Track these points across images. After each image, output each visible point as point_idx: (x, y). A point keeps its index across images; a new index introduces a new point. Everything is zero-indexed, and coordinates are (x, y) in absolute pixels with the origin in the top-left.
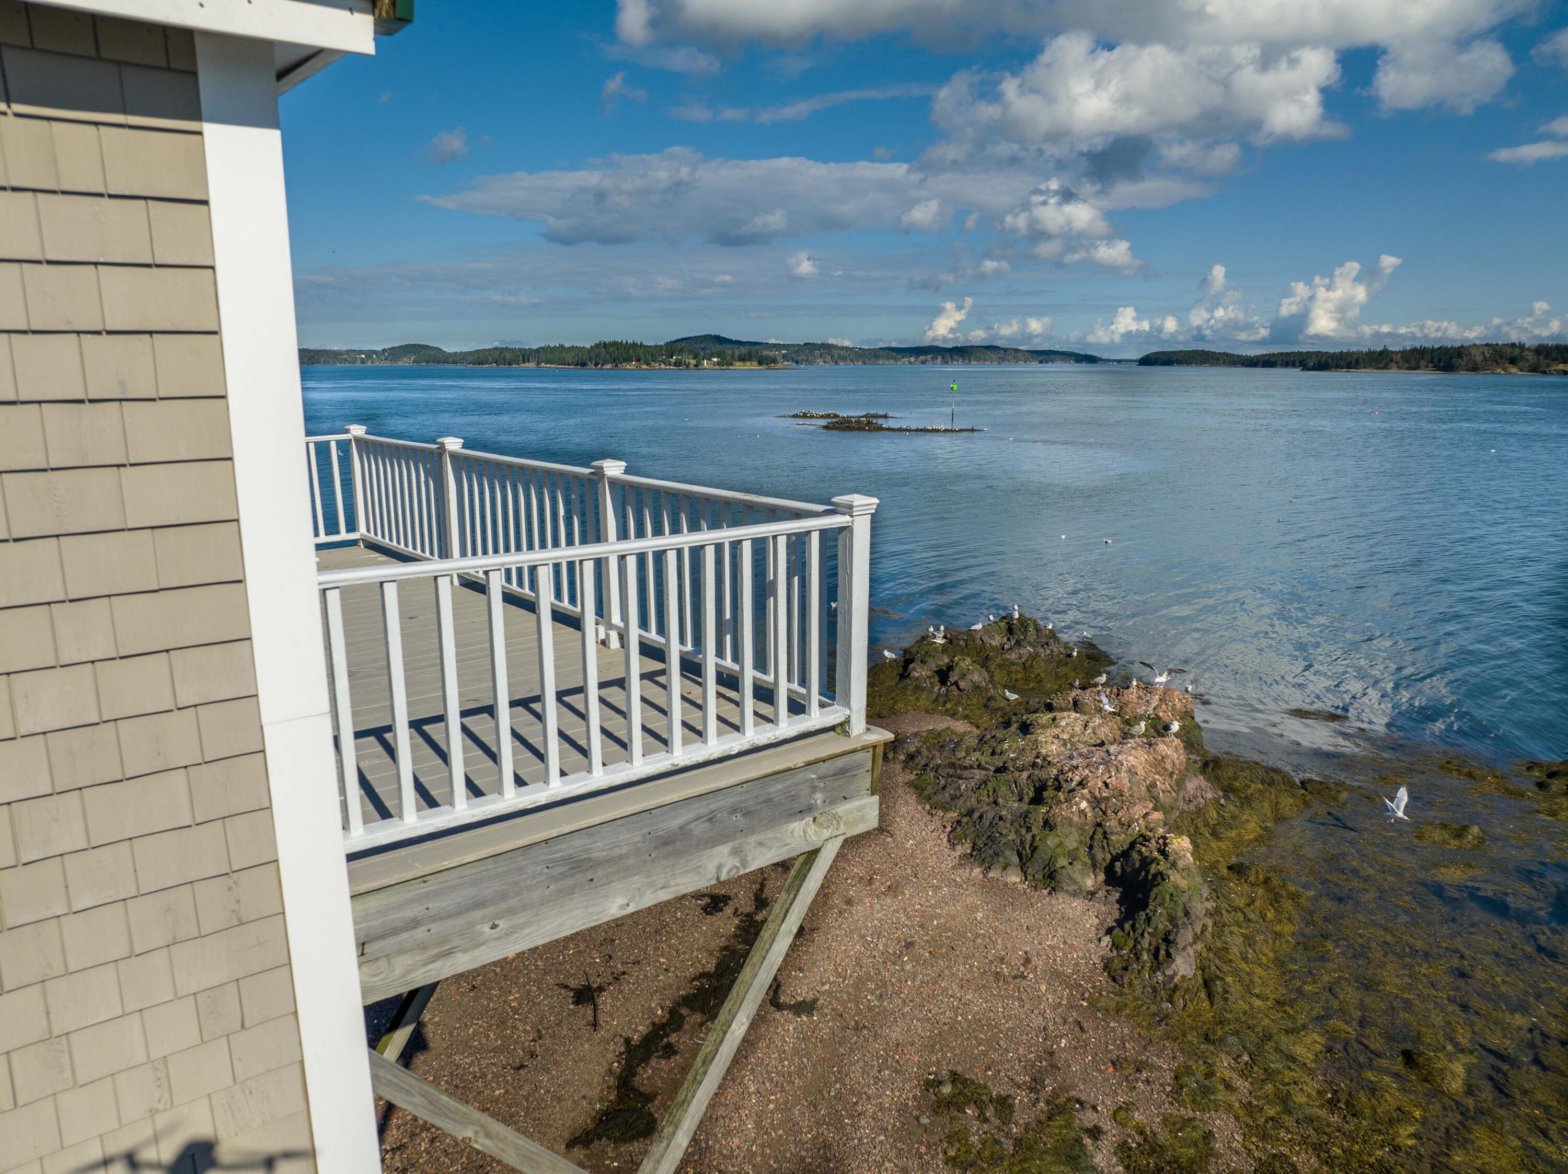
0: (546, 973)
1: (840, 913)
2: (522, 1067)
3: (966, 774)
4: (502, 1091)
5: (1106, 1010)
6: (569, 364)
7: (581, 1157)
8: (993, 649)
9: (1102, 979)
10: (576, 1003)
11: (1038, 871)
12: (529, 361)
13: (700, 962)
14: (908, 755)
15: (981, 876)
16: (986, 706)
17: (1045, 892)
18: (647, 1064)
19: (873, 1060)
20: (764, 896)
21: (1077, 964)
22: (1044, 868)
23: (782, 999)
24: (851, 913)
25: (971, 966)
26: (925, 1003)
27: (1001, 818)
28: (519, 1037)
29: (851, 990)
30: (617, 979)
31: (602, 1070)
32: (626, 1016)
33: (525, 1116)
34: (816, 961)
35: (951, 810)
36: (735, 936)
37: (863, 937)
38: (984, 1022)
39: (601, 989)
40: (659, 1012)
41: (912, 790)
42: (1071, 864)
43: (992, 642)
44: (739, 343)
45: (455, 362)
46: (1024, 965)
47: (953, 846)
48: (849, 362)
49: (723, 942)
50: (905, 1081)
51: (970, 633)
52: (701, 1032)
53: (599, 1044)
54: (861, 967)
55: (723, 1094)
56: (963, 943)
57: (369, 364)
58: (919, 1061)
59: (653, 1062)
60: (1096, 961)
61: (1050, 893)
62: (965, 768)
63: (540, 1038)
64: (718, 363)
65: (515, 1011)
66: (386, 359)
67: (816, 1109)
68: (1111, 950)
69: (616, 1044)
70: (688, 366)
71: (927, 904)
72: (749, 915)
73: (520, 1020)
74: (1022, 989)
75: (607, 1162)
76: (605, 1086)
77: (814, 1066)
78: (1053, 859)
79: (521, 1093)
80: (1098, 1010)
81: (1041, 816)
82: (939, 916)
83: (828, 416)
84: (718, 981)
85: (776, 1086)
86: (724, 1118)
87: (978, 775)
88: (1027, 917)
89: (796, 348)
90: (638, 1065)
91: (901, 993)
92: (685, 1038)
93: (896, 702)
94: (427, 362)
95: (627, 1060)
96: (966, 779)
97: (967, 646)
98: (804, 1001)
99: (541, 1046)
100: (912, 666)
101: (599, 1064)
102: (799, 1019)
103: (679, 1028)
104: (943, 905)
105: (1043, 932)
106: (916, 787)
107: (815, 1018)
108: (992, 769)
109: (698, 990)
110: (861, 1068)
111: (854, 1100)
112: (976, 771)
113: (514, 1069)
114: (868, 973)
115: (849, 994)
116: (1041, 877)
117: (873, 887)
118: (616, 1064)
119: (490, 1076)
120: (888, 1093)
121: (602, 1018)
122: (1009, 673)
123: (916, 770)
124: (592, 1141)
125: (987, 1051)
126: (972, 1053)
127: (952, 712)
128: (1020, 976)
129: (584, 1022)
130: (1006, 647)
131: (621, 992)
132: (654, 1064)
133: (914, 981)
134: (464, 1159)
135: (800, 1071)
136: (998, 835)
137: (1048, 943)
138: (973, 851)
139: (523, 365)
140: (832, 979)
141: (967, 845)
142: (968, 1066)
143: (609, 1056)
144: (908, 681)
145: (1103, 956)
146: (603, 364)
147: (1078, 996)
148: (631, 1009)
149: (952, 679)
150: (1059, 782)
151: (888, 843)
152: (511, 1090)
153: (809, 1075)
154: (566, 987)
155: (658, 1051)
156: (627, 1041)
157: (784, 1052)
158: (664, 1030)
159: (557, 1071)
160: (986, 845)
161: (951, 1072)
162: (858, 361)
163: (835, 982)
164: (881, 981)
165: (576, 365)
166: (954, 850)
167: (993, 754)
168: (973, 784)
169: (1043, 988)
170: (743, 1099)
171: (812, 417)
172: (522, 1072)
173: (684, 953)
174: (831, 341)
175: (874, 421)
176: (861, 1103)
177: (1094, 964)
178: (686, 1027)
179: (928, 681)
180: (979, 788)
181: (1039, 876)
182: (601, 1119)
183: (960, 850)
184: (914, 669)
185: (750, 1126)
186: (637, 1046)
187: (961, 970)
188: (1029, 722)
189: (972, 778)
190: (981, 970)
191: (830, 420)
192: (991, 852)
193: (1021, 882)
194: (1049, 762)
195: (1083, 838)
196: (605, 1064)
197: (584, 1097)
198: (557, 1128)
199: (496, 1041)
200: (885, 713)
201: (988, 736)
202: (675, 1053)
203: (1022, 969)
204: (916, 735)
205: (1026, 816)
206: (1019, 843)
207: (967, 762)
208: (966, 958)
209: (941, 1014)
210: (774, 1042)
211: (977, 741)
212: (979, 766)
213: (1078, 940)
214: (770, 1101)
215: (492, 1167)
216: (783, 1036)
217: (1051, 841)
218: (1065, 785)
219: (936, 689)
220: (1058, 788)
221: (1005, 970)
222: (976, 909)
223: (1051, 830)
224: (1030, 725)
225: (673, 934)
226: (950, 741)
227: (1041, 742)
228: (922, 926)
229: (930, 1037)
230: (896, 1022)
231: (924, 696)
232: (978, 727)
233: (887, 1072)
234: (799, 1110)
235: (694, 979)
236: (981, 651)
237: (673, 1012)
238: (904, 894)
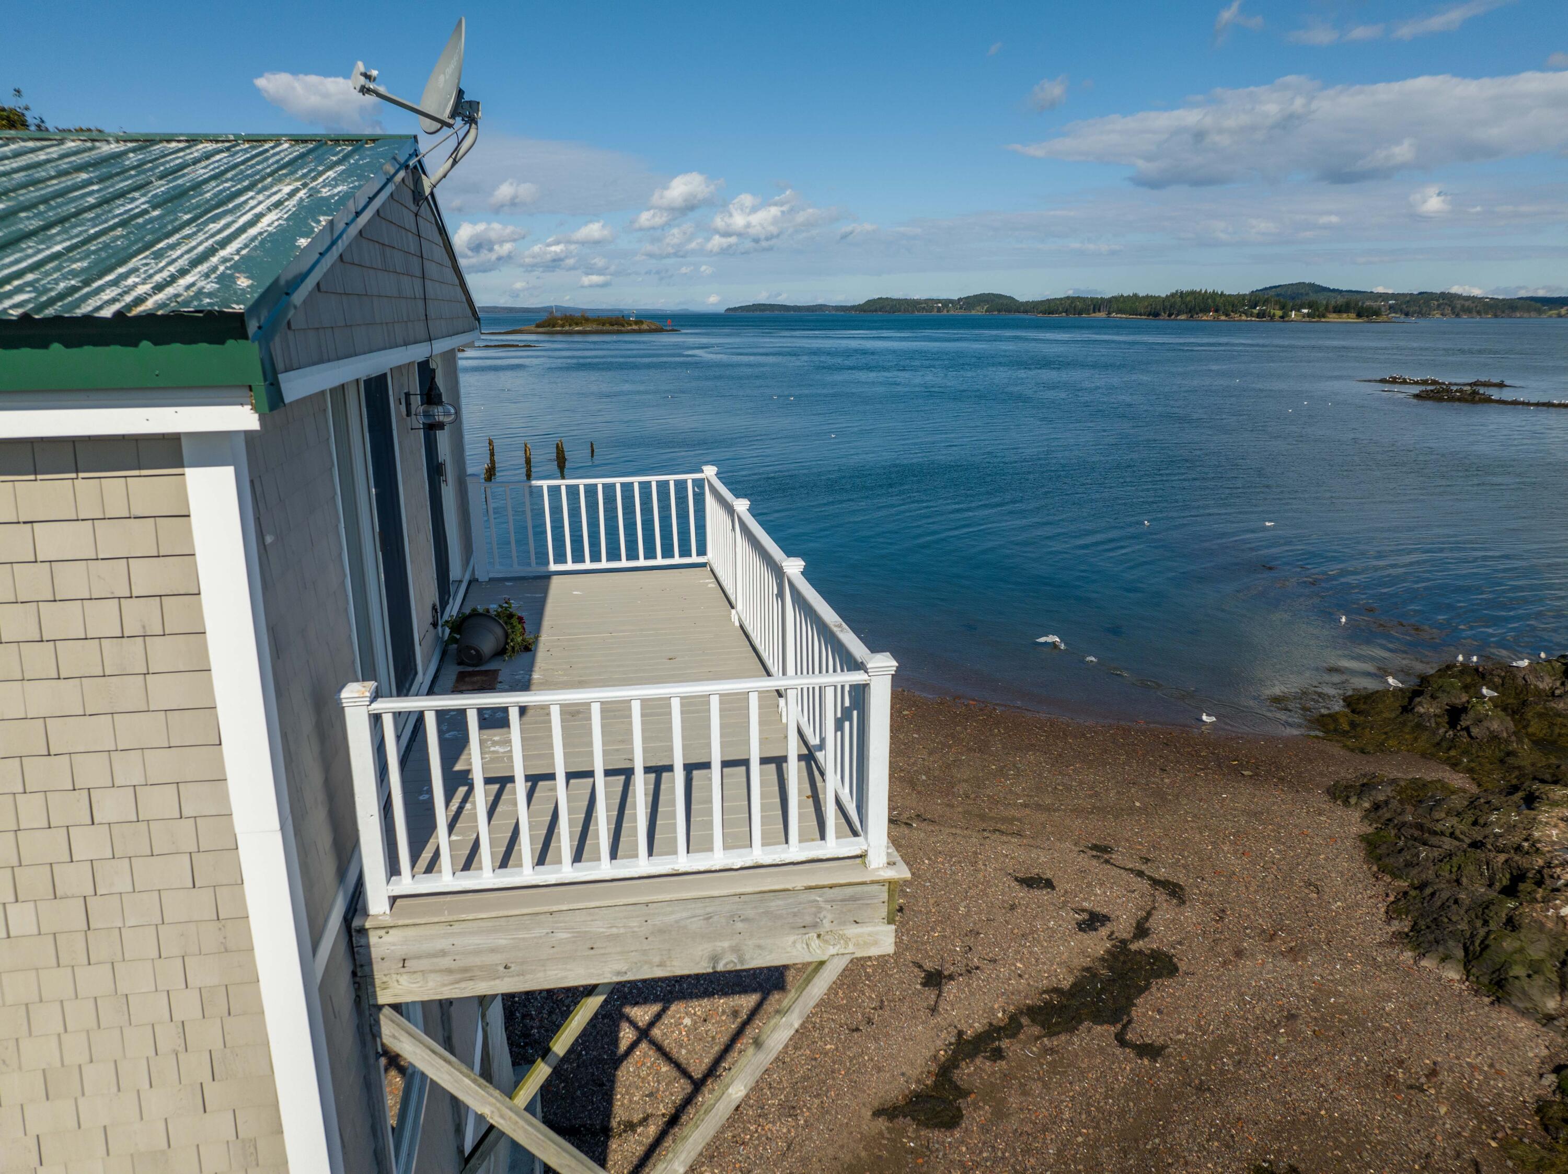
0: (907, 949)
1: (1225, 964)
2: (857, 1030)
3: (1434, 840)
4: (833, 1047)
5: (1523, 1161)
6: (1141, 315)
7: (883, 1128)
8: (1539, 693)
9: (1530, 1123)
10: (924, 985)
11: (1485, 974)
12: (1099, 311)
13: (1056, 976)
14: (1375, 804)
15: (1412, 962)
16: (1502, 761)
17: (1487, 1000)
18: (972, 1061)
19: (1205, 1127)
20: (1147, 925)
21: (1499, 1095)
22: (1494, 972)
23: (1129, 1036)
24: (1237, 966)
25: (1359, 1060)
26: (1288, 1084)
27: (1456, 902)
28: (863, 1001)
29: (1207, 1047)
30: (969, 972)
31: (928, 1054)
32: (966, 1009)
33: (844, 1076)
34: (1180, 1006)
35: (1401, 878)
36: (1102, 959)
37: (1242, 995)
38: (1351, 1125)
39: (951, 977)
40: (1000, 1015)
41: (1363, 845)
42: (1529, 976)
43: (1539, 684)
44: (1340, 292)
45: (1026, 312)
46: (1427, 1076)
47: (1389, 920)
48: (1475, 314)
49: (1087, 962)
50: (1234, 1159)
51: (1510, 669)
52: (1035, 1046)
53: (932, 1029)
54: (1228, 1026)
55: (1036, 1111)
56: (1358, 1032)
57: (945, 312)
58: (1257, 1144)
59: (978, 1061)
60: (1528, 1099)
61: (1492, 1003)
62: (1435, 833)
63: (881, 1008)
64: (1308, 315)
65: (868, 977)
66: (961, 308)
67: (1125, 1156)
68: (1554, 1092)
69: (949, 1033)
70: (1272, 317)
71: (1331, 977)
72: (1124, 942)
73: (869, 986)
74: (1414, 1103)
75: (904, 1140)
76: (926, 1070)
77: (1140, 1113)
78: (1507, 965)
79: (848, 1053)
80: (1510, 1158)
81: (1505, 911)
82: (1338, 994)
83: (1425, 382)
84: (1068, 1000)
85: (1093, 1121)
86: (1028, 1134)
87: (1448, 844)
88: (1451, 1024)
89: (1408, 298)
90: (964, 1059)
91: (1264, 1065)
92: (1017, 1047)
93: (1387, 739)
94: (999, 311)
95: (954, 1052)
96: (1432, 846)
97: (1503, 685)
98: (1151, 1045)
99: (879, 1016)
100: (1418, 699)
101: (927, 1047)
102: (1139, 1061)
103: (1014, 1035)
104: (1348, 983)
105: (1467, 1046)
106: (1369, 843)
107: (1158, 1065)
108: (1468, 841)
109: (1045, 1003)
110: (1189, 1130)
111: (1170, 1161)
112: (1447, 840)
113: (849, 1030)
114: (1233, 1034)
115: (1203, 1050)
116: (1487, 982)
117: (1273, 943)
118: (942, 1053)
119: (826, 1030)
120: (1209, 1165)
121: (942, 1006)
122: (1551, 725)
123: (1377, 822)
124: (897, 1117)
125: (1343, 1158)
126: (1324, 1154)
127: (1453, 761)
128: (1417, 1088)
129: (925, 1004)
130: (1558, 692)
131: (968, 985)
132: (978, 1063)
133: (1283, 1056)
134: (782, 1097)
135: (1122, 1114)
136: (1446, 920)
137: (1468, 1060)
138: (1411, 931)
139: (1093, 315)
140: (1190, 1030)
141: (1406, 923)
142: (1313, 1167)
143: (939, 1043)
144: (1410, 716)
145: (1539, 1096)
146: (1178, 315)
147: (1489, 1133)
148: (973, 1004)
149: (1464, 723)
150: (1542, 877)
151: (1311, 899)
152: (841, 1049)
153: (1131, 1120)
154: (920, 967)
155: (986, 1052)
156: (960, 1034)
157: (1112, 1090)
158: (999, 1034)
159: (885, 1043)
160: (1428, 927)
161: (1290, 1166)
162: (1487, 313)
163: (1193, 1033)
164: (1245, 1046)
165: (1148, 315)
166: (1389, 924)
167: (1475, 823)
168: (1436, 854)
169: (1443, 1110)
170: (1054, 1123)
171: (1404, 382)
172: (856, 1035)
173: (1044, 963)
174: (1455, 290)
175: (1481, 391)
176: (1176, 1166)
177: (1524, 1102)
178: (1022, 1036)
179: (1433, 720)
180: (1441, 861)
181: (1485, 980)
182: (911, 1099)
183: (1396, 926)
184: (1420, 703)
185: (1051, 1151)
186: (968, 1041)
187: (1345, 1060)
188: (1537, 794)
189: (1440, 847)
190: (1369, 1068)
191: (1423, 388)
192: (1431, 937)
193: (1461, 981)
194: (1538, 849)
195: (1555, 950)
196: (933, 1049)
197: (903, 1074)
198: (869, 1095)
199: (842, 999)
200: (1370, 748)
201: (1482, 800)
202: (1002, 1058)
203: (1423, 1080)
204: (1394, 781)
205: (1487, 905)
206: (1468, 935)
207: (1439, 827)
208: (1356, 1049)
209: (1302, 1101)
210: (1106, 1076)
211: (1466, 803)
212: (1452, 835)
213: (1511, 1067)
214: (1081, 1134)
215: (802, 1111)
216: (1117, 1074)
217: (1509, 944)
218: (1548, 881)
219: (1441, 731)
220: (1540, 883)
221: (1401, 1075)
222: (1388, 997)
223: (1513, 931)
224: (1538, 797)
225: (1038, 942)
226: (1432, 797)
227: (1541, 822)
228: (1314, 1001)
229: (1280, 1122)
230: (1246, 1094)
231: (1424, 737)
232: (1479, 785)
233: (1216, 1144)
234: (1107, 1152)
235: (1045, 992)
236: (1521, 692)
237: (1013, 1019)
238: (1307, 961)
